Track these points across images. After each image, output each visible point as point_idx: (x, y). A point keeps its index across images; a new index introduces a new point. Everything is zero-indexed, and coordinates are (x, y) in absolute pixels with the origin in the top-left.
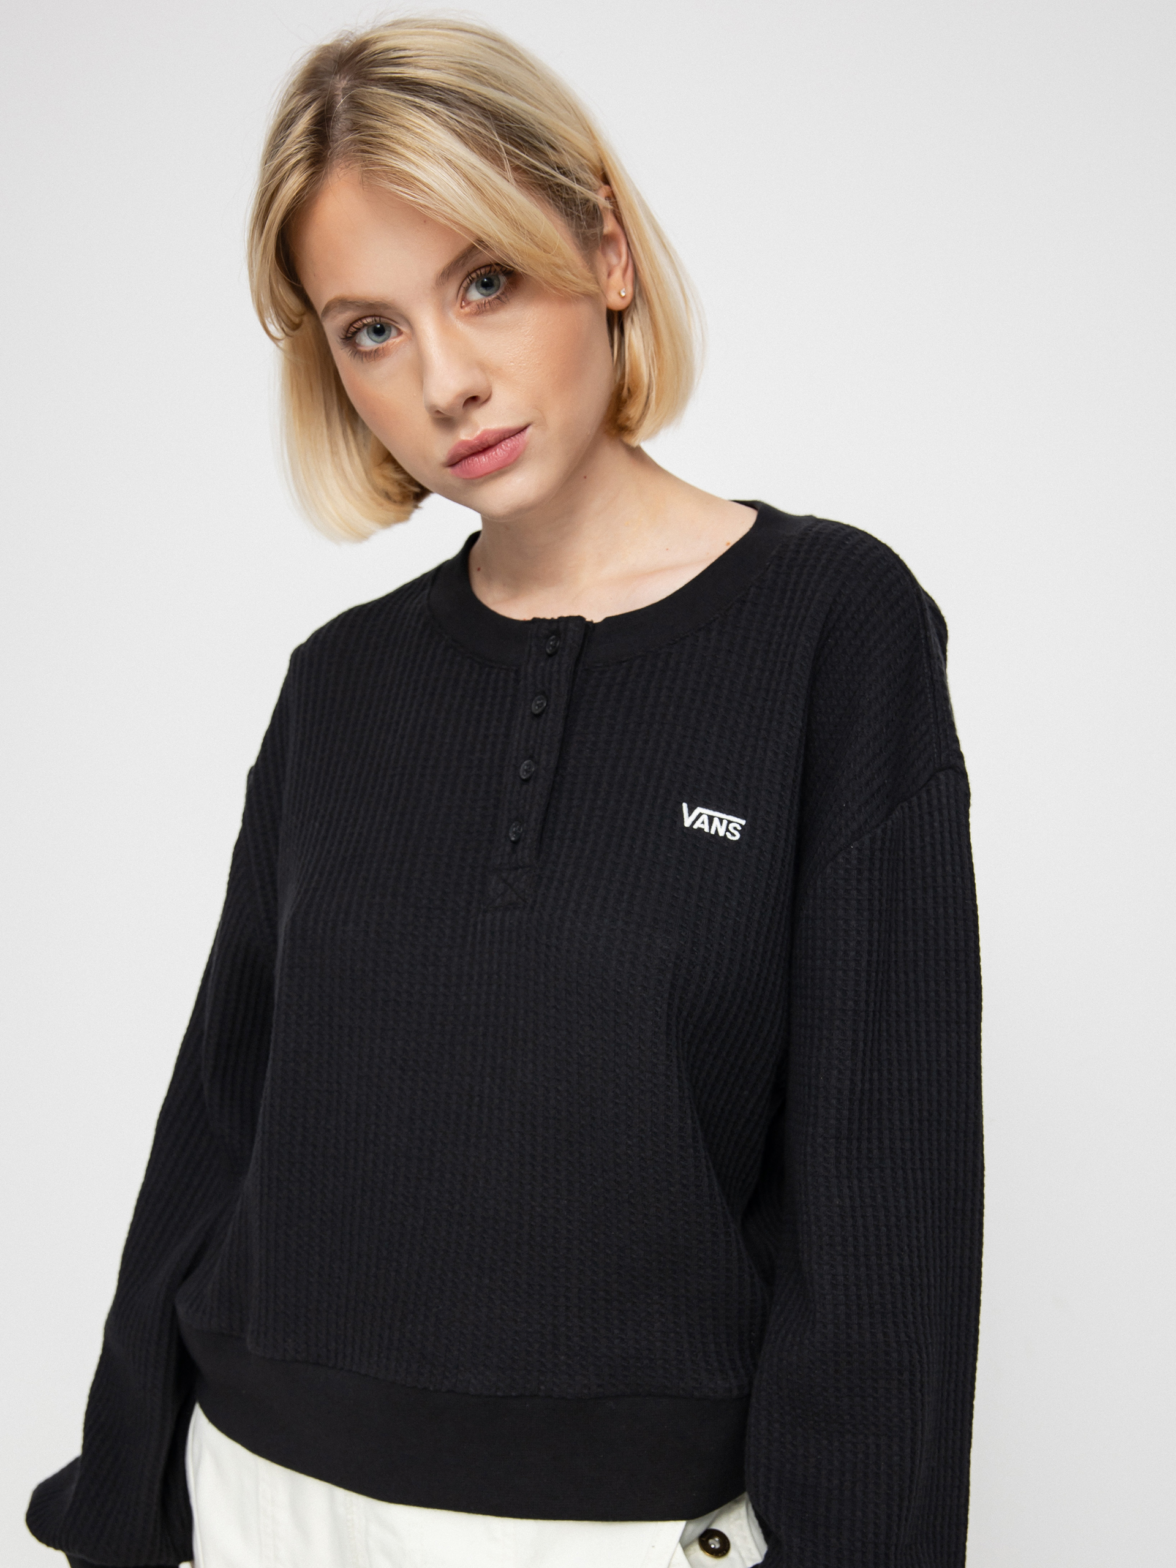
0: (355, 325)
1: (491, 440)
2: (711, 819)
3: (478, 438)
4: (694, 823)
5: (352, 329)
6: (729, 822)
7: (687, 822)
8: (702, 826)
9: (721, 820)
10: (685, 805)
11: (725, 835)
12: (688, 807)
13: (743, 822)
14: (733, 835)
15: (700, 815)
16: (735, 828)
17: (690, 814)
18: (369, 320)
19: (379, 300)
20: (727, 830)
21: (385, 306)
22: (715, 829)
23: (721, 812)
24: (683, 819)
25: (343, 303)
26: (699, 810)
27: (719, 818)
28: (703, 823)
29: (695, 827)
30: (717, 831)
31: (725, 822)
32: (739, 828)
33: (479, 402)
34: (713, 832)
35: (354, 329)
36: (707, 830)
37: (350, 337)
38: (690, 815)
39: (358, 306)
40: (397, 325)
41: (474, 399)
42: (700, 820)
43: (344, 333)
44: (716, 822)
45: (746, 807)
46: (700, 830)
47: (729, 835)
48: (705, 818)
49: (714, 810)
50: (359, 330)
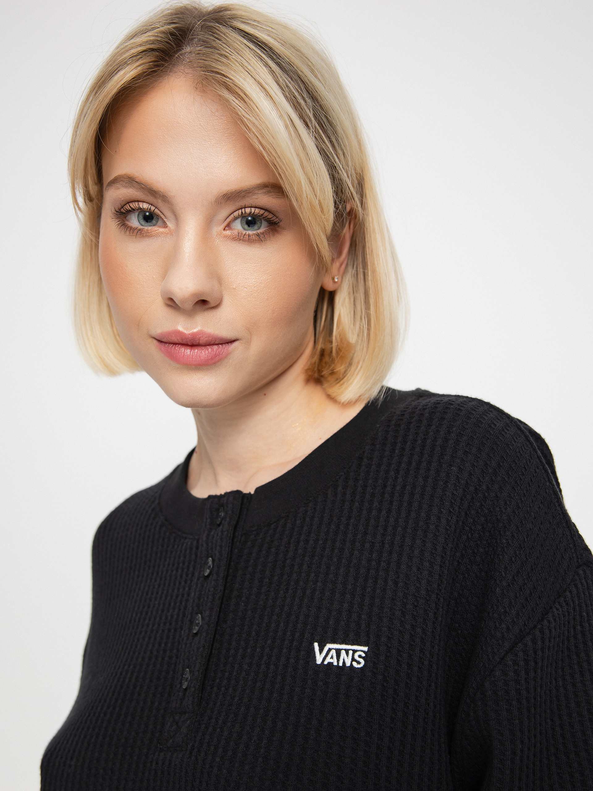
0: (131, 205)
1: (203, 340)
2: (338, 652)
3: (194, 334)
4: (324, 659)
5: (127, 207)
6: (355, 651)
7: (319, 660)
8: (331, 661)
9: (347, 651)
10: (316, 645)
11: (351, 664)
12: (319, 645)
13: (366, 649)
14: (359, 663)
15: (330, 650)
16: (360, 656)
17: (321, 651)
18: (145, 206)
19: (162, 191)
20: (353, 659)
21: (164, 198)
22: (342, 661)
23: (346, 644)
24: (315, 657)
25: (131, 181)
26: (329, 646)
27: (345, 650)
28: (332, 658)
29: (326, 663)
30: (344, 663)
31: (351, 653)
32: (363, 655)
33: (207, 306)
34: (341, 664)
35: (129, 207)
36: (336, 663)
37: (123, 213)
38: (320, 653)
39: (143, 188)
40: (165, 220)
41: (204, 302)
42: (330, 656)
43: (120, 206)
44: (343, 653)
45: (368, 635)
46: (330, 664)
47: (355, 664)
48: (333, 652)
49: (340, 644)
50: (133, 210)
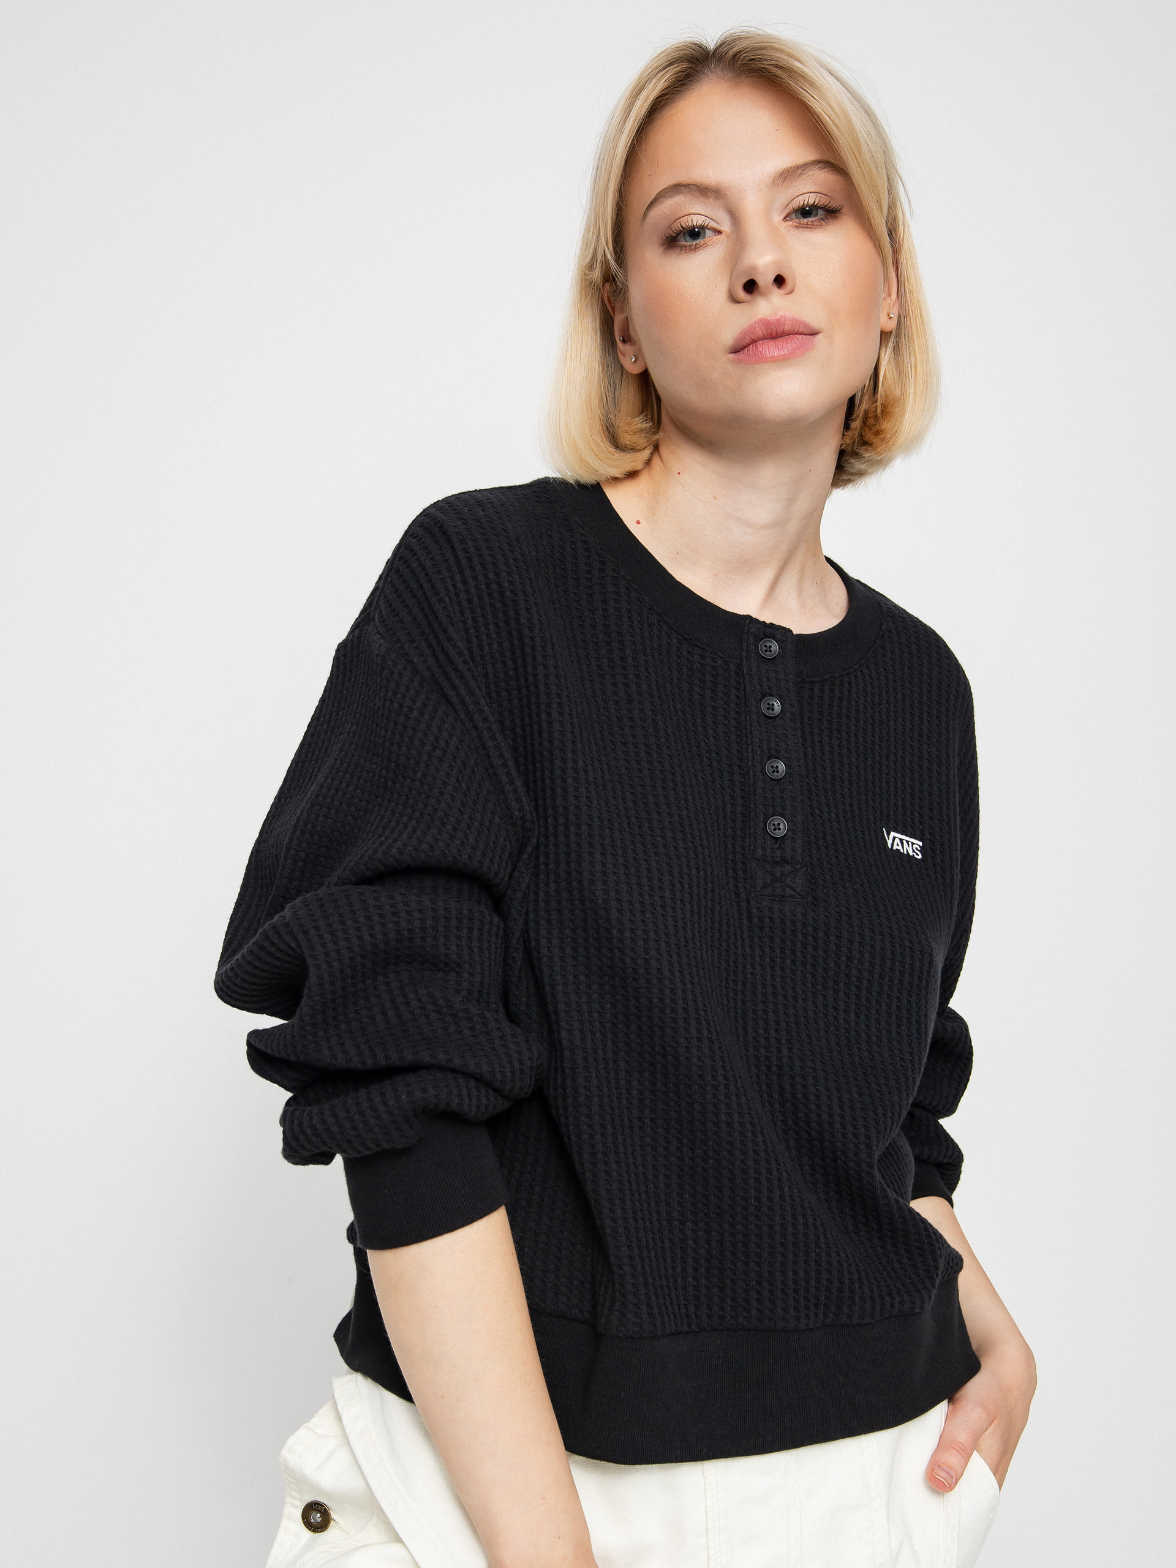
8: (898, 848)
15: (894, 838)
40: (717, 226)
48: (899, 842)
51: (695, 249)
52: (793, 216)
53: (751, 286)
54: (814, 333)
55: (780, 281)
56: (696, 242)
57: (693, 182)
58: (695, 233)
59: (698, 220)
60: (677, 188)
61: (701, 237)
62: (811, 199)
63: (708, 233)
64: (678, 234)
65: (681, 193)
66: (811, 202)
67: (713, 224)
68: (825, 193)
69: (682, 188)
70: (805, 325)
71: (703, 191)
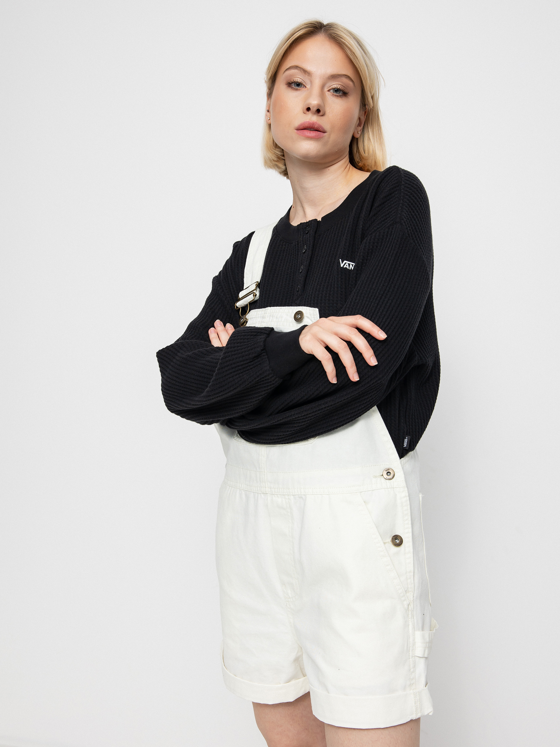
2: (349, 265)
4: (344, 266)
7: (342, 266)
8: (346, 267)
9: (352, 265)
10: (340, 260)
12: (342, 261)
15: (346, 263)
24: (340, 264)
26: (345, 262)
27: (352, 264)
28: (347, 266)
29: (344, 267)
33: (319, 114)
34: (350, 269)
36: (348, 268)
38: (342, 263)
44: (351, 265)
48: (347, 264)
49: (350, 262)
51: (297, 90)
52: (332, 91)
53: (308, 109)
54: (324, 132)
55: (318, 111)
56: (297, 88)
57: (302, 68)
58: (299, 85)
59: (299, 80)
60: (296, 67)
61: (300, 86)
62: (339, 87)
63: (303, 86)
64: (292, 83)
65: (298, 69)
66: (338, 87)
67: (304, 83)
68: (344, 86)
69: (298, 68)
70: (322, 128)
71: (305, 71)
